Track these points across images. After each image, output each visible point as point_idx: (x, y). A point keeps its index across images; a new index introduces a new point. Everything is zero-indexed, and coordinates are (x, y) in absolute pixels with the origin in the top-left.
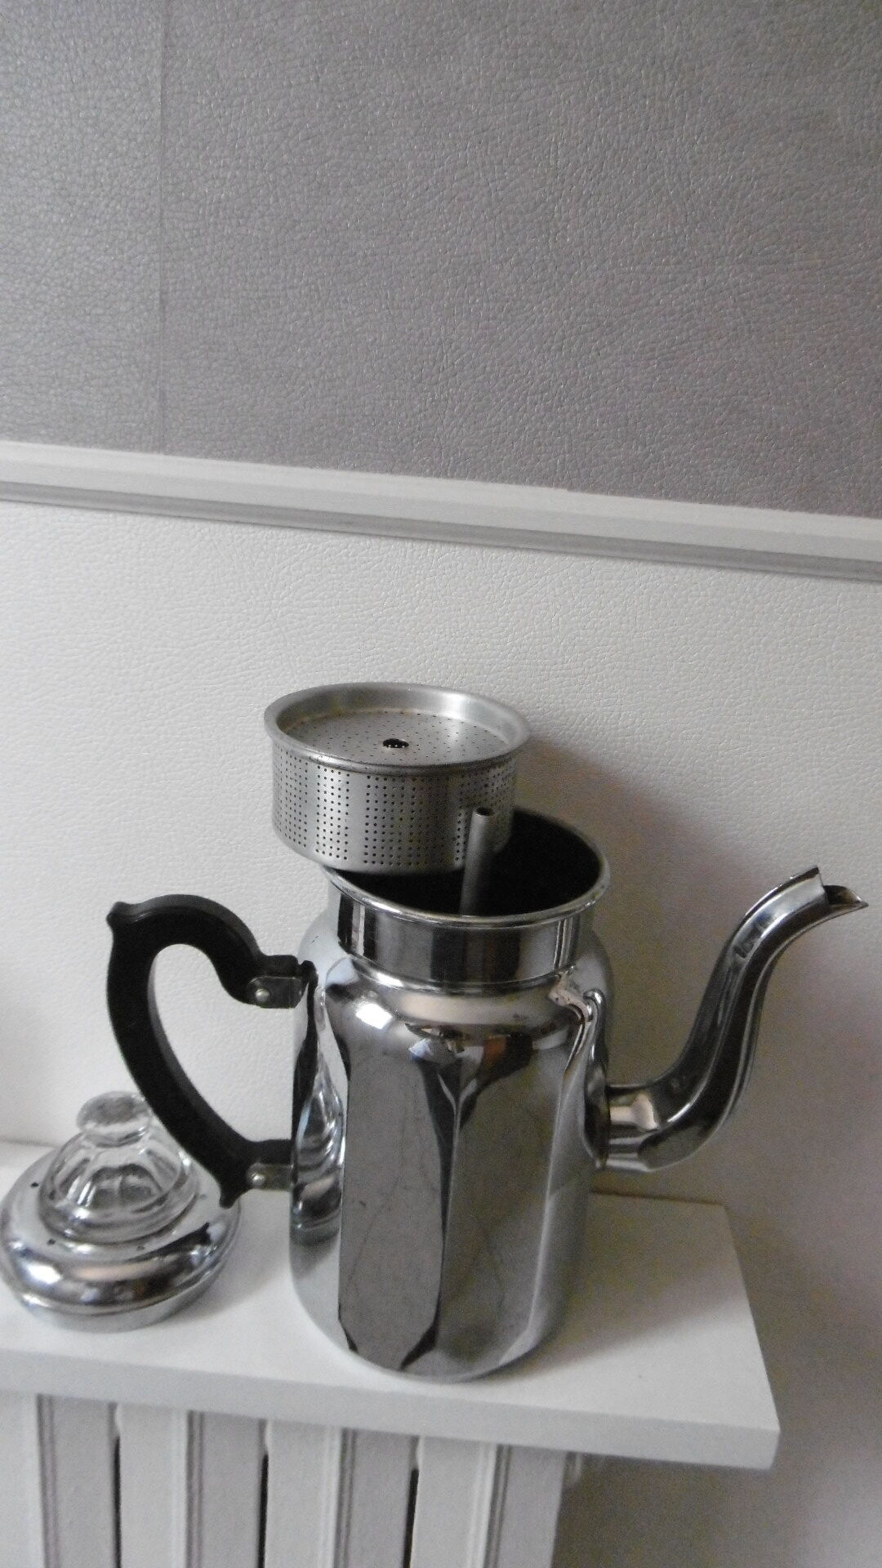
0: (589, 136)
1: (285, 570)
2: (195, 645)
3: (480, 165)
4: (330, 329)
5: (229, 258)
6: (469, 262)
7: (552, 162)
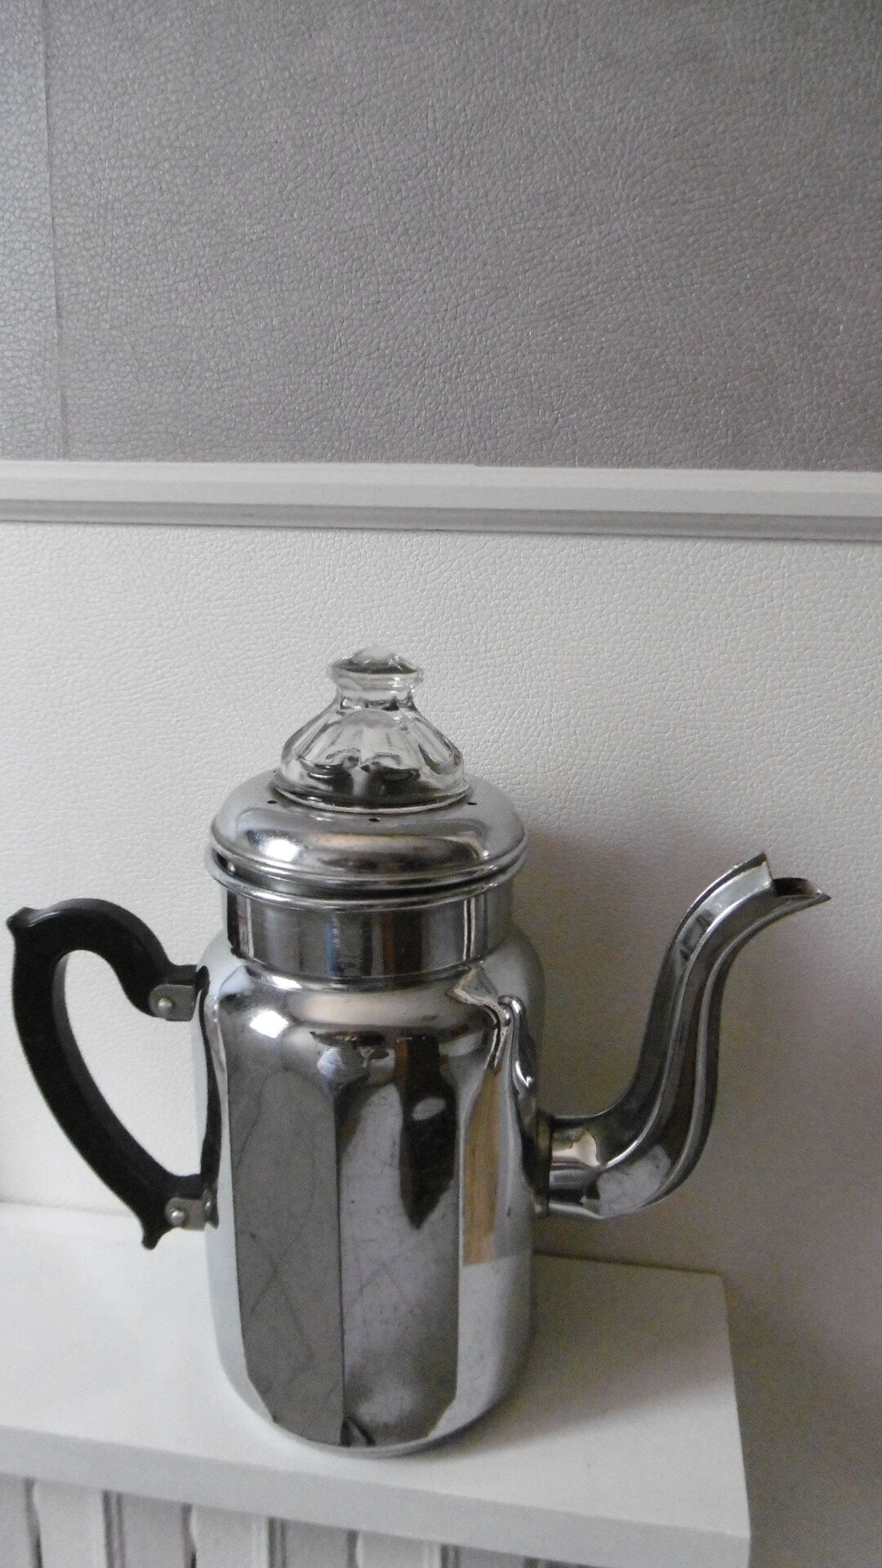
0: (467, 96)
1: (194, 571)
2: (111, 655)
3: (358, 137)
4: (222, 318)
5: (119, 258)
6: (354, 235)
7: (430, 125)
